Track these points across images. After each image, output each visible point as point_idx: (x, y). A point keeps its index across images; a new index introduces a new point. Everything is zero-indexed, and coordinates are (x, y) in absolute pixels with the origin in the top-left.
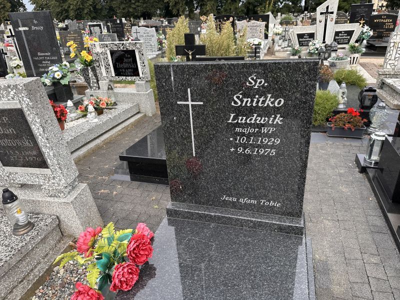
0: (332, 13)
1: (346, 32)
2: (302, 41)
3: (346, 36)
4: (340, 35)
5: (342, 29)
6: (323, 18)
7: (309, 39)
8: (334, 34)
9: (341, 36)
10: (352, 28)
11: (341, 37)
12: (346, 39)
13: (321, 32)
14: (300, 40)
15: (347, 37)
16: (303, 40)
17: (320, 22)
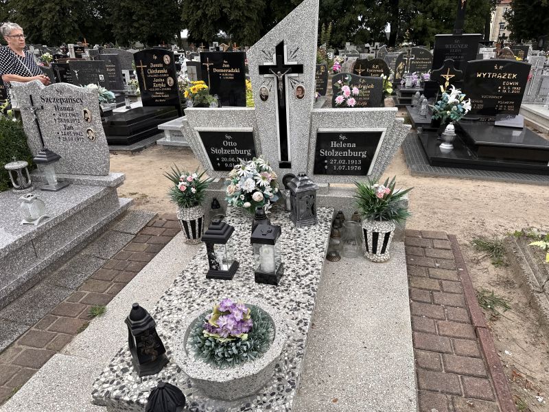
0: (298, 69)
1: (352, 137)
2: (220, 156)
3: (352, 150)
4: (334, 144)
5: (339, 125)
6: (268, 84)
7: (241, 152)
8: (314, 140)
9: (336, 149)
10: (371, 126)
11: (338, 154)
12: (353, 158)
13: (270, 133)
14: (215, 151)
15: (355, 154)
16: (221, 151)
17: (264, 98)
